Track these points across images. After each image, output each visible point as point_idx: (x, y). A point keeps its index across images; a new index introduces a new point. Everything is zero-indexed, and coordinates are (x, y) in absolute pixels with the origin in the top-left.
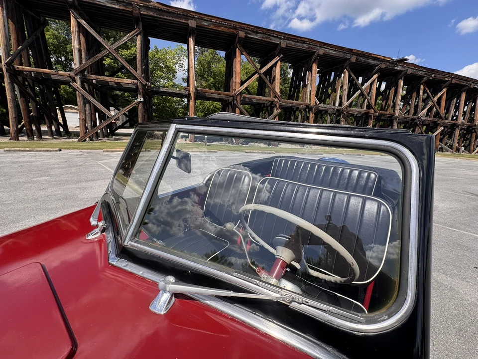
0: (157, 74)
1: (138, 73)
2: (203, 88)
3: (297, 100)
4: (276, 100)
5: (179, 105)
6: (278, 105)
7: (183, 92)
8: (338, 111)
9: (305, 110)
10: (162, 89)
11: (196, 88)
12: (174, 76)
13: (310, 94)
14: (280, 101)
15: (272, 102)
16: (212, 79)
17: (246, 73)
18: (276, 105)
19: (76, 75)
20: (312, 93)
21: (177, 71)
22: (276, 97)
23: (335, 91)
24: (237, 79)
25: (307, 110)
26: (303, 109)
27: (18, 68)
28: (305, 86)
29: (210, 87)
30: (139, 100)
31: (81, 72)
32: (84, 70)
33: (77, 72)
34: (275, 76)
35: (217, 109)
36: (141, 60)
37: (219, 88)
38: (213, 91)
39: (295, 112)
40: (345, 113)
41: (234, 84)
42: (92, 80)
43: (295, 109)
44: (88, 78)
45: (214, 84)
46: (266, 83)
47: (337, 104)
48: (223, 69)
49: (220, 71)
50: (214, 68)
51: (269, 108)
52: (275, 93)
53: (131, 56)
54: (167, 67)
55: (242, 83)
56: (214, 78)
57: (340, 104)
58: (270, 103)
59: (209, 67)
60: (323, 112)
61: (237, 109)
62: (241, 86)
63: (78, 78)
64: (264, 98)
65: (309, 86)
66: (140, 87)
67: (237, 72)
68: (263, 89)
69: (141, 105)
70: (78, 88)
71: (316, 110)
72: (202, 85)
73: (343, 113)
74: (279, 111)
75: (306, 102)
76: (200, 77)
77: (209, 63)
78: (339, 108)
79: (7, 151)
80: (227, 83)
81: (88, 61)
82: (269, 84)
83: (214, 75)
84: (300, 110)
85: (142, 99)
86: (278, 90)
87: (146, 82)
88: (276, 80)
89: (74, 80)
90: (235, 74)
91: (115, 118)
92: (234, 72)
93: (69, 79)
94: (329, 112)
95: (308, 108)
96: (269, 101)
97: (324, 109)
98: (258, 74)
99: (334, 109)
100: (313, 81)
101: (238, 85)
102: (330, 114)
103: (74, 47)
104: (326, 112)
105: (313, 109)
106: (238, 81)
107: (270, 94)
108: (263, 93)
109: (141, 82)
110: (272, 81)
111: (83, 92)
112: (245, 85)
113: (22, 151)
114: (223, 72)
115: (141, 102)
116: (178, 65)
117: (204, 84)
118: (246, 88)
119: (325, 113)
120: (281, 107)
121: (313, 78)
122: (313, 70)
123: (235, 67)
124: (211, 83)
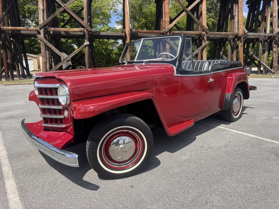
0: (95, 21)
1: (85, 22)
2: (136, 29)
3: (226, 31)
4: (204, 33)
5: (113, 46)
6: (205, 38)
7: (120, 34)
8: (270, 37)
9: (234, 39)
10: (102, 34)
11: (131, 30)
12: (109, 21)
13: (238, 24)
14: (207, 34)
15: (200, 35)
16: (144, 20)
17: (177, 11)
18: (203, 38)
19: (41, 29)
20: (240, 23)
21: (111, 16)
22: (203, 30)
23: (265, 19)
24: (166, 18)
25: (236, 39)
26: (232, 39)
27: (3, 28)
28: (233, 18)
29: (142, 27)
30: (85, 44)
31: (44, 26)
32: (46, 25)
33: (42, 26)
34: (202, 11)
35: (149, 47)
36: (87, 12)
37: (150, 28)
38: (145, 30)
39: (225, 43)
40: (277, 39)
41: (164, 23)
42: (50, 31)
43: (224, 40)
44: (49, 30)
45: (146, 24)
46: (194, 20)
47: (268, 31)
48: (154, 9)
49: (151, 12)
50: (145, 10)
51: (198, 41)
52: (202, 27)
53: (74, 8)
54: (103, 14)
55: (171, 21)
56: (146, 18)
57: (272, 31)
58: (198, 36)
59: (141, 9)
60: (255, 41)
61: (167, 44)
62: (170, 24)
63: (42, 31)
64: (192, 32)
65: (236, 18)
66: (86, 33)
67: (166, 12)
68: (192, 25)
69: (87, 48)
70: (42, 38)
71: (245, 39)
72: (134, 26)
73: (275, 39)
74: (207, 42)
75: (235, 32)
76: (132, 19)
77: (140, 6)
78: (270, 35)
79: (5, 85)
80: (158, 22)
81: (49, 18)
82: (196, 19)
83: (146, 15)
84: (230, 41)
85: (88, 43)
86: (205, 24)
87: (90, 29)
88: (203, 15)
89: (39, 33)
90: (165, 14)
91: (68, 60)
92: (163, 13)
93: (36, 32)
94: (260, 40)
95: (237, 37)
96: (198, 35)
97: (254, 37)
98: (186, 12)
99: (265, 36)
100: (240, 12)
101: (167, 23)
102: (261, 41)
103: (39, 9)
104: (258, 40)
105: (242, 38)
106: (168, 19)
107: (198, 28)
108: (192, 28)
109: (87, 30)
110: (199, 16)
111: (45, 41)
112: (174, 23)
113: (14, 85)
114: (153, 12)
115: (87, 45)
116: (112, 10)
117: (136, 24)
118: (175, 25)
119: (256, 41)
120: (209, 39)
121: (240, 9)
122: (239, 2)
123: (165, 9)
124: (143, 24)
